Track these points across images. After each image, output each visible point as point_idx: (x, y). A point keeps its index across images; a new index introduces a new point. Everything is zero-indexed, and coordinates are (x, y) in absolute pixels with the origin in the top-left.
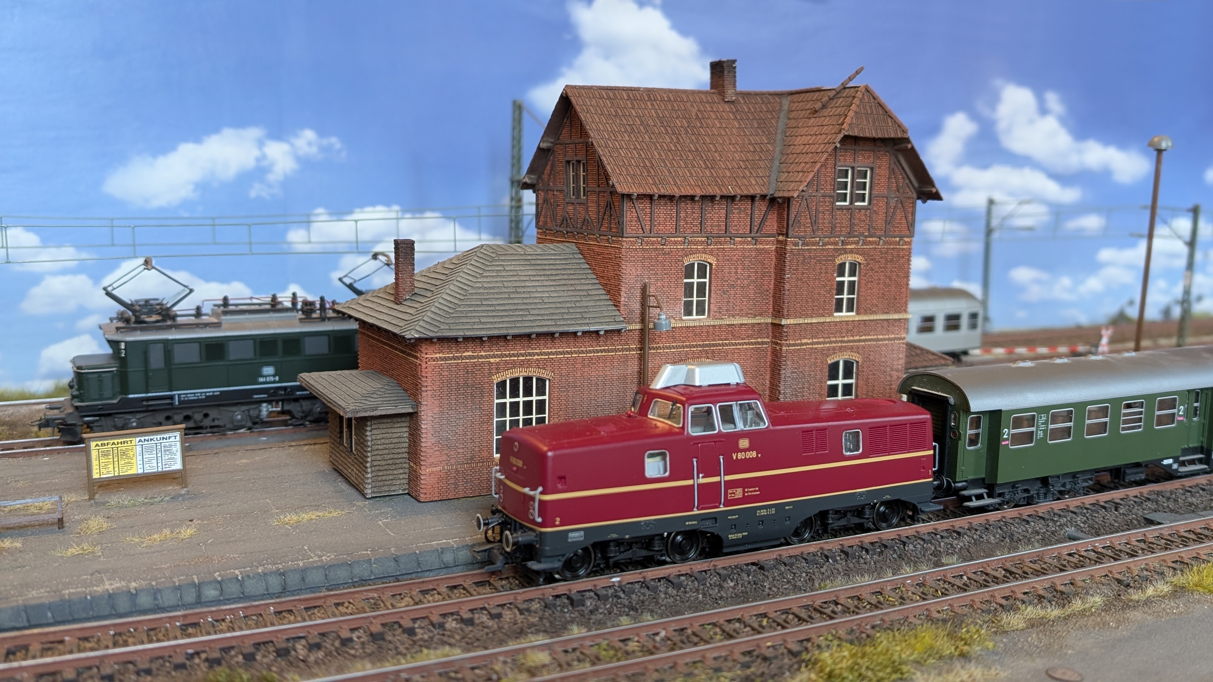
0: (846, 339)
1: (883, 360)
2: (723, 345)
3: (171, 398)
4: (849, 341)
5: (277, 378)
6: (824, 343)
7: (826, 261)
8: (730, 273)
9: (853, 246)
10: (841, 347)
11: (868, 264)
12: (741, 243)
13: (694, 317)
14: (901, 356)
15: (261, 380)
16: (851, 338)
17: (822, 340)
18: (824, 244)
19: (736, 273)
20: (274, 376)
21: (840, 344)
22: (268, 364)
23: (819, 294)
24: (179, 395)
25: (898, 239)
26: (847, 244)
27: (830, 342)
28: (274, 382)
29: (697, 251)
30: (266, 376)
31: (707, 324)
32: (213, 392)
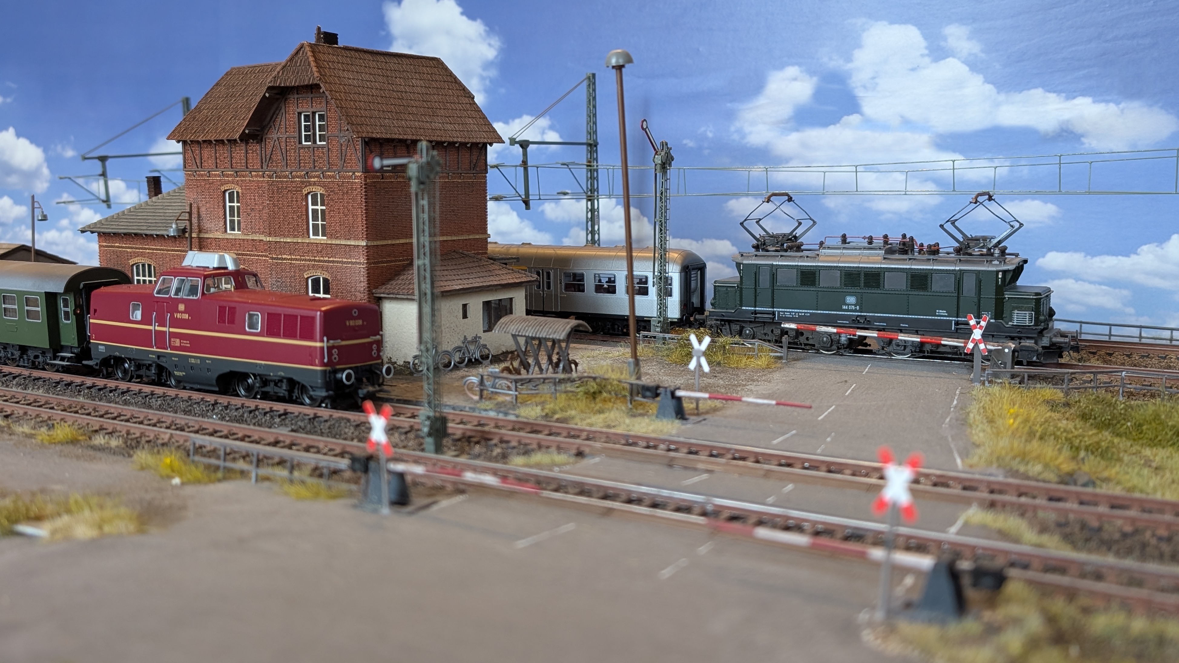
0: (317, 258)
1: (348, 281)
2: (250, 255)
3: (773, 313)
4: (319, 261)
5: (858, 308)
6: (301, 260)
7: (295, 191)
8: (250, 199)
9: (316, 179)
10: (313, 266)
11: (329, 195)
12: (256, 176)
13: (236, 232)
14: (362, 279)
15: (844, 307)
16: (322, 259)
17: (299, 257)
18: (293, 177)
19: (254, 199)
20: (855, 305)
21: (313, 263)
22: (851, 294)
23: (293, 218)
24: (779, 312)
25: (351, 174)
26: (311, 177)
27: (306, 260)
28: (855, 311)
29: (228, 182)
30: (848, 305)
31: (240, 238)
32: (805, 313)
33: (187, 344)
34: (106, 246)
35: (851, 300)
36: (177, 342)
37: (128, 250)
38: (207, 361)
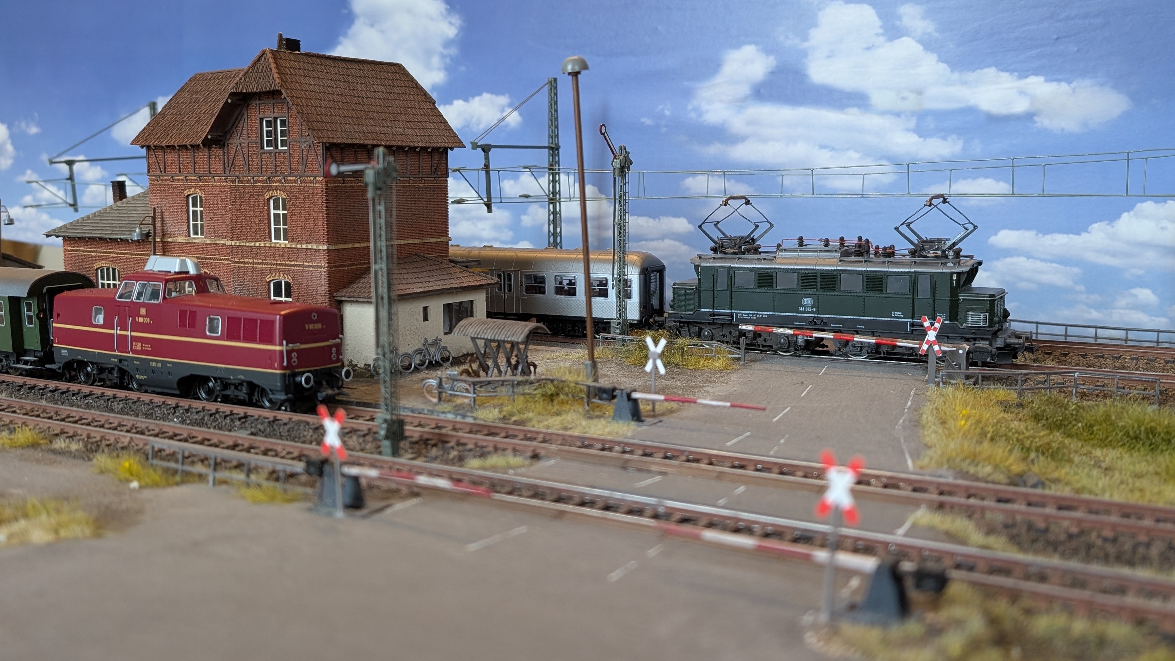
0: (279, 262)
1: (310, 284)
2: (212, 259)
3: (731, 315)
4: (281, 265)
5: (814, 309)
6: (263, 264)
7: (258, 195)
8: (213, 204)
9: (278, 184)
10: (275, 269)
11: (291, 199)
12: (219, 181)
13: (199, 236)
14: (323, 282)
15: (801, 309)
16: (283, 262)
17: (260, 261)
18: (255, 182)
19: (217, 204)
20: (812, 307)
21: (275, 266)
22: (807, 296)
23: (255, 222)
24: (737, 314)
25: (312, 178)
26: (273, 182)
27: (267, 264)
28: (812, 312)
29: (191, 187)
30: (805, 307)
31: (203, 242)
32: (762, 315)
33: (148, 347)
34: (71, 250)
35: (807, 301)
36: (139, 346)
37: (93, 254)
38: (168, 365)
